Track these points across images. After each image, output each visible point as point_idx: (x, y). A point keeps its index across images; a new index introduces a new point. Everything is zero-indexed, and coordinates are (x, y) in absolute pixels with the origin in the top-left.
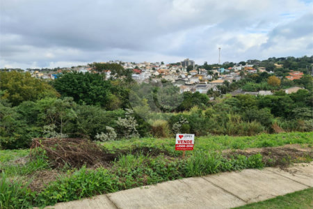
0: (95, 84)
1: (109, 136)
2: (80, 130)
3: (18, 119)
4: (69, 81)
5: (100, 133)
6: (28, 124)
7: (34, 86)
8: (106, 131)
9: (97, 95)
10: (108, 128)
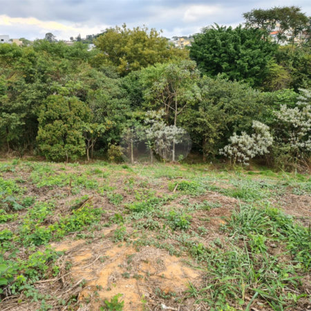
0: (249, 46)
1: (257, 141)
2: (203, 124)
3: (119, 97)
4: (209, 43)
5: (239, 134)
6: (132, 105)
7: (159, 50)
8: (251, 131)
9: (251, 66)
10: (257, 124)
